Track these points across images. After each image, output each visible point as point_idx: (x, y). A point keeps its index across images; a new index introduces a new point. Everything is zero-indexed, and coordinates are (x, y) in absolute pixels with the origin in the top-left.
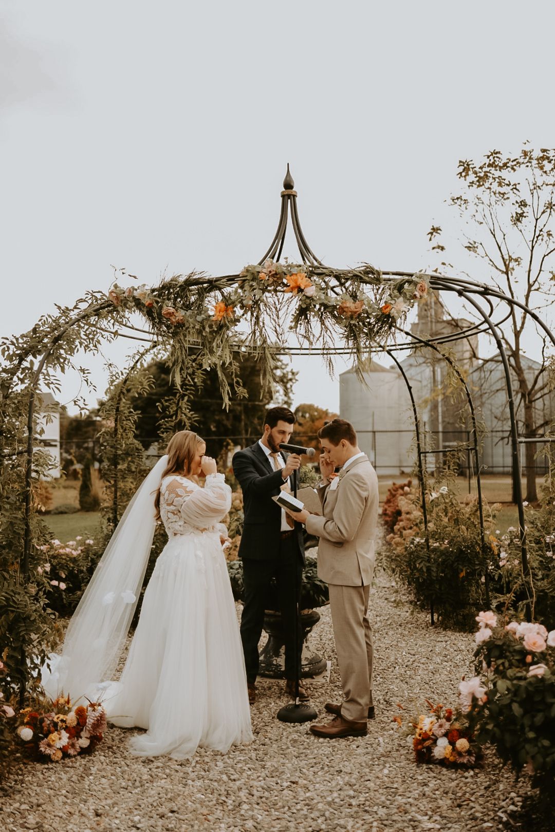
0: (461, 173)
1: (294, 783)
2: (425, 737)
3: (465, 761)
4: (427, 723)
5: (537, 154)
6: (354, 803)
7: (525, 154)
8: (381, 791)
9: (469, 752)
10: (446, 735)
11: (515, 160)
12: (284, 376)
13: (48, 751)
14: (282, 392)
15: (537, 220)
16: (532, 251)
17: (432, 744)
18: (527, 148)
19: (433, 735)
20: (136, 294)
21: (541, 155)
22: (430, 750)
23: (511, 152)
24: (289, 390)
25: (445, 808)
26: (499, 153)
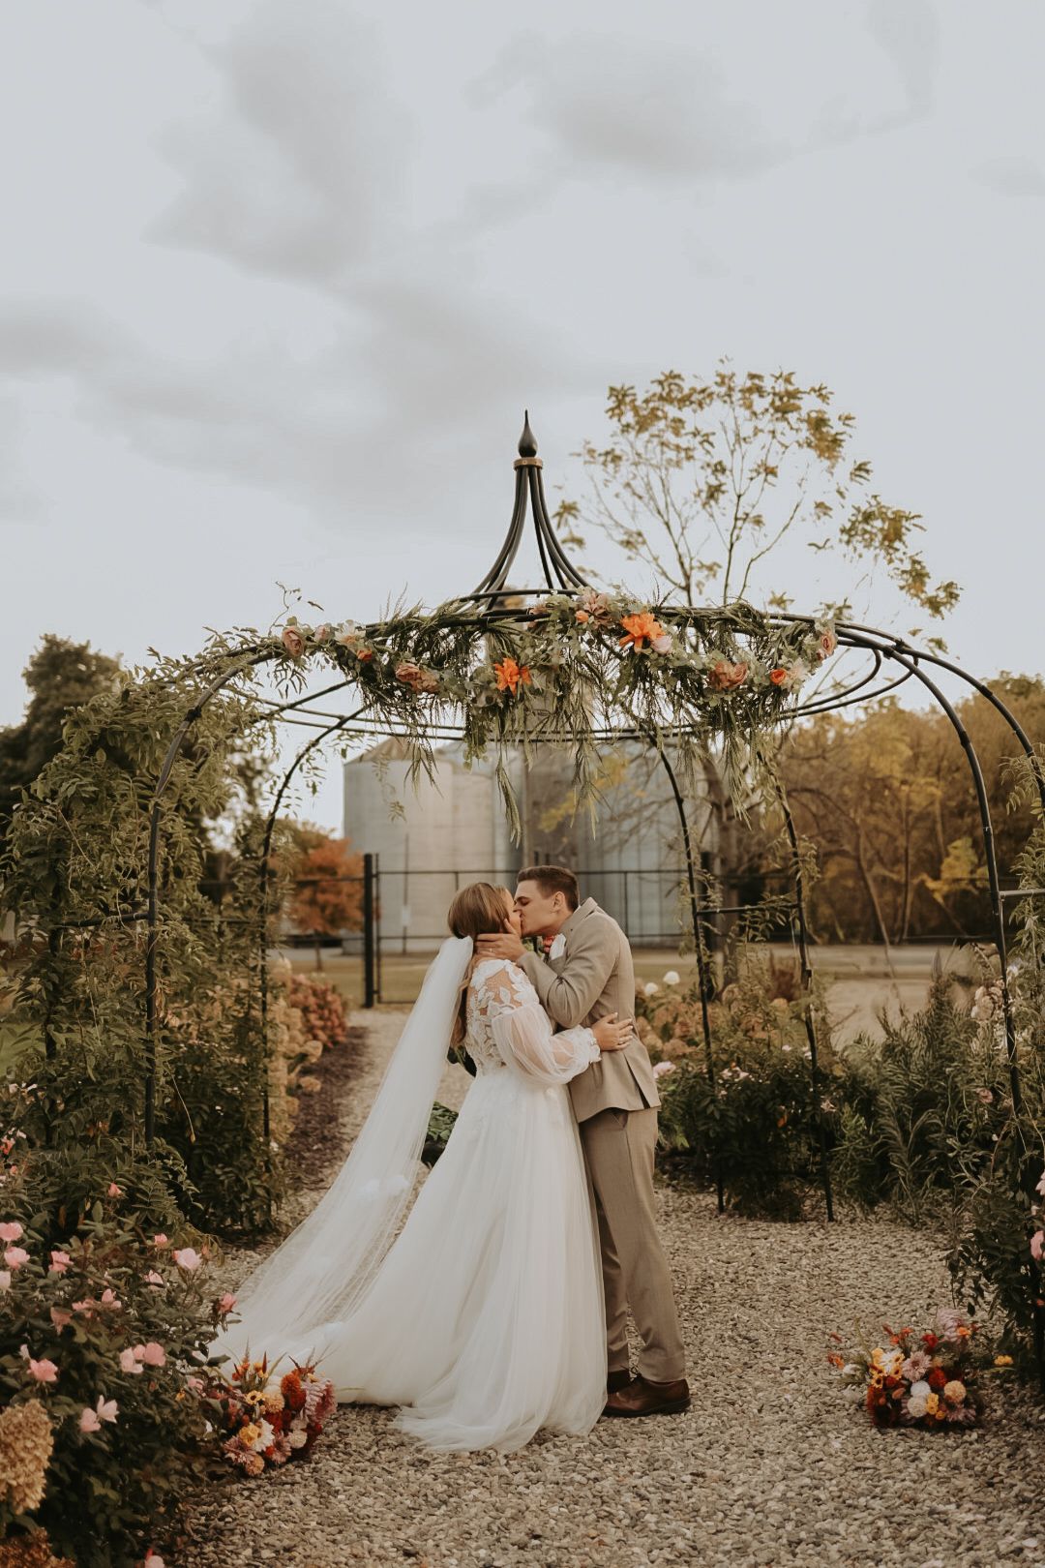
0: (612, 409)
1: (697, 1475)
2: (889, 1384)
3: (960, 1417)
4: (888, 1361)
5: (741, 381)
6: (823, 1497)
7: (723, 380)
8: (850, 1473)
9: (966, 1403)
10: (925, 1377)
11: (703, 391)
12: (248, 765)
13: (243, 1458)
14: (242, 793)
15: (739, 496)
16: (730, 551)
17: (904, 1393)
18: (726, 371)
19: (903, 1378)
20: (339, 637)
21: (749, 384)
22: (898, 1404)
23: (697, 375)
24: (256, 793)
25: (971, 1489)
26: (678, 376)
